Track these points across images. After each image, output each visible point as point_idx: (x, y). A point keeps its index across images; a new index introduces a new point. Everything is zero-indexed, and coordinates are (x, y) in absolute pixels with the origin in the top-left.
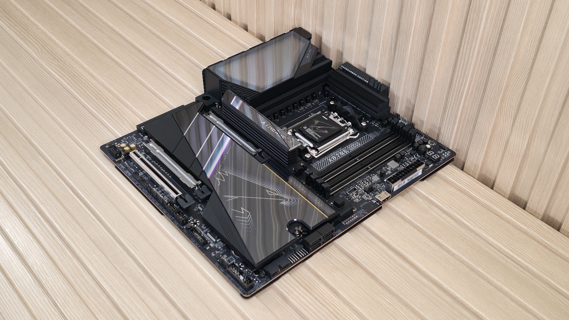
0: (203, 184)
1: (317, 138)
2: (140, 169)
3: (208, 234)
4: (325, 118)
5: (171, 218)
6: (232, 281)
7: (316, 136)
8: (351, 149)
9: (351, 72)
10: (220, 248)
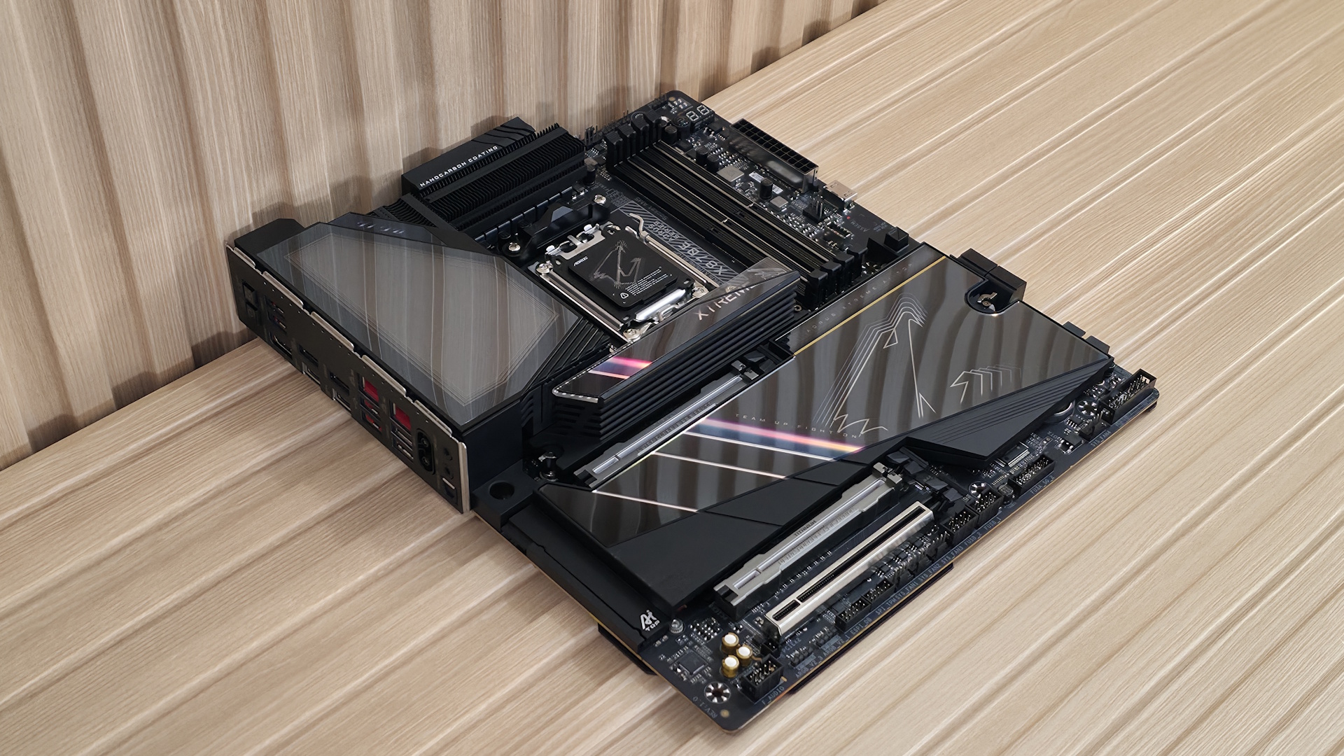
0: (884, 459)
1: (665, 276)
2: (813, 621)
3: (1011, 465)
4: (580, 262)
5: (977, 536)
6: (1131, 416)
7: (656, 277)
8: (677, 237)
9: (450, 170)
10: (1045, 442)
